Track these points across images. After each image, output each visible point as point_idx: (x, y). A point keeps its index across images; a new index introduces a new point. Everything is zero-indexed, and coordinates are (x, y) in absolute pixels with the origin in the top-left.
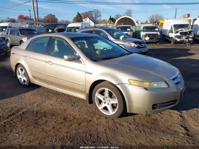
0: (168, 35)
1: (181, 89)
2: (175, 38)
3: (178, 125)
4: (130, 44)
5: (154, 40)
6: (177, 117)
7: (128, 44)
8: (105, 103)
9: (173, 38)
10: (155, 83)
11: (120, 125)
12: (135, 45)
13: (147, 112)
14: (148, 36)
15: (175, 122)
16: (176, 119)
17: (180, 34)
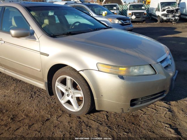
0: (155, 13)
1: (171, 74)
2: (161, 17)
3: (167, 125)
4: (113, 21)
5: (140, 19)
6: (165, 112)
7: (112, 20)
8: (68, 95)
9: (160, 17)
10: (135, 69)
11: (87, 126)
12: (118, 22)
13: (123, 110)
14: (134, 15)
15: (162, 120)
16: (163, 115)
17: (167, 13)
